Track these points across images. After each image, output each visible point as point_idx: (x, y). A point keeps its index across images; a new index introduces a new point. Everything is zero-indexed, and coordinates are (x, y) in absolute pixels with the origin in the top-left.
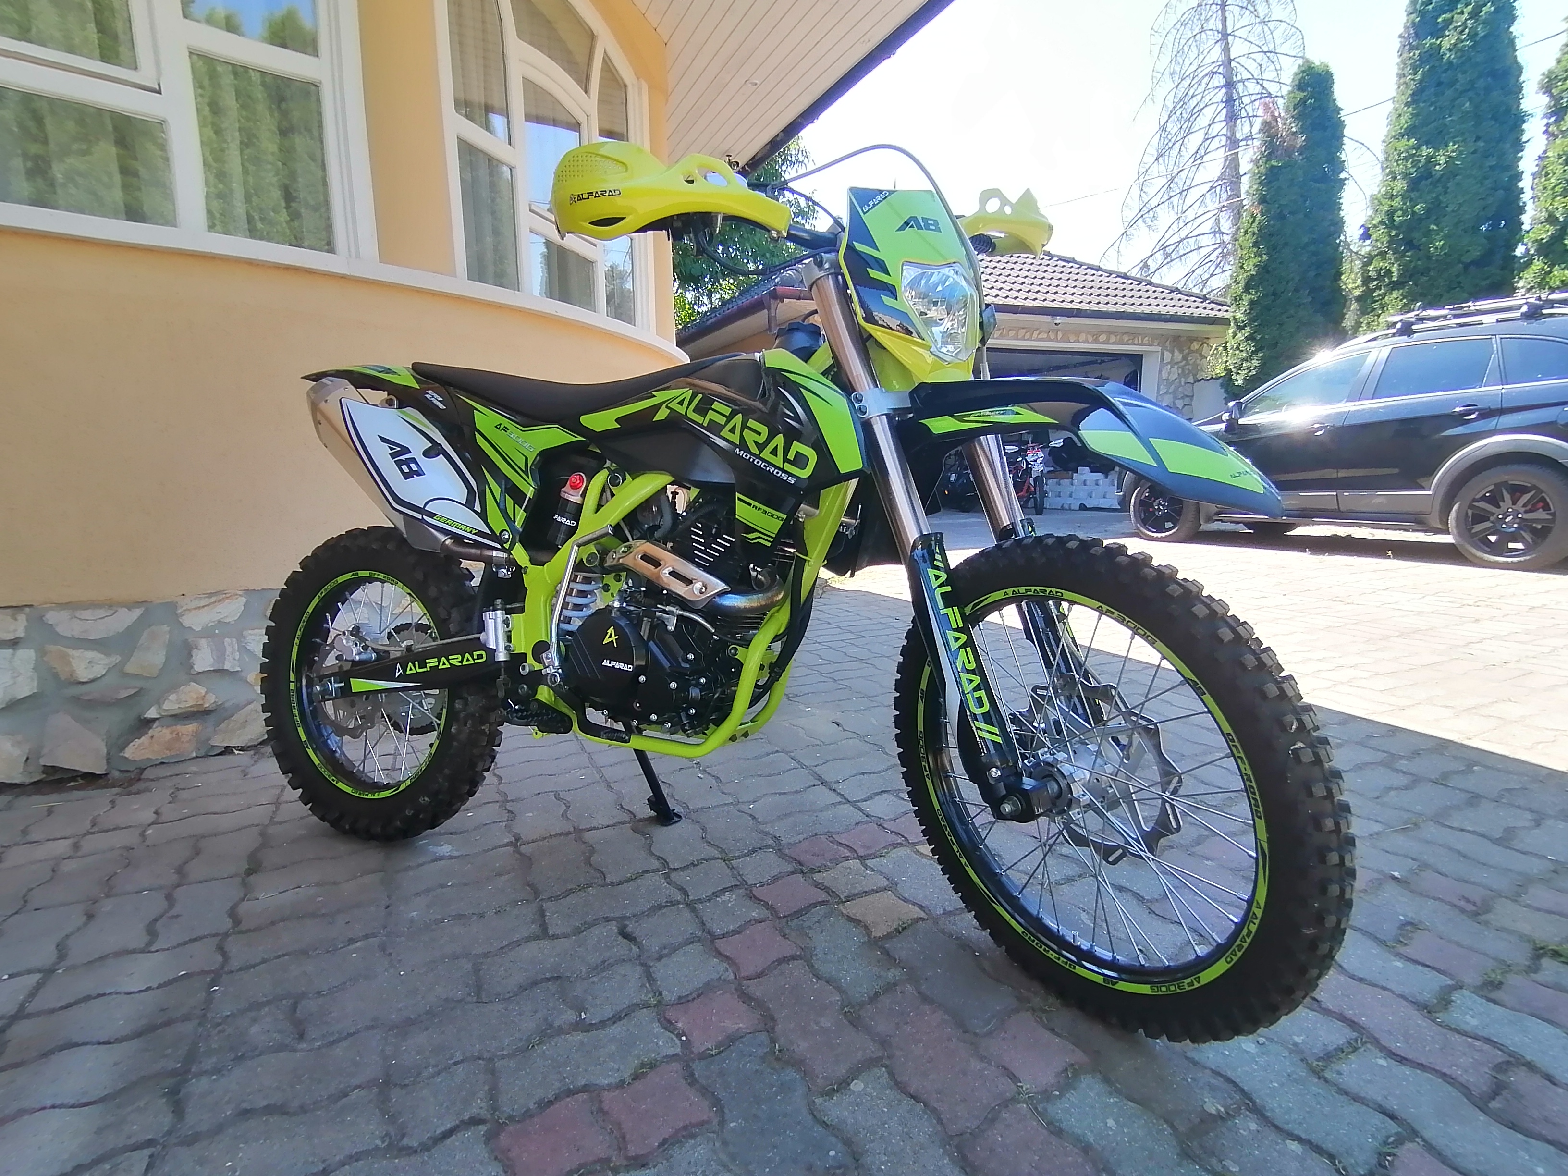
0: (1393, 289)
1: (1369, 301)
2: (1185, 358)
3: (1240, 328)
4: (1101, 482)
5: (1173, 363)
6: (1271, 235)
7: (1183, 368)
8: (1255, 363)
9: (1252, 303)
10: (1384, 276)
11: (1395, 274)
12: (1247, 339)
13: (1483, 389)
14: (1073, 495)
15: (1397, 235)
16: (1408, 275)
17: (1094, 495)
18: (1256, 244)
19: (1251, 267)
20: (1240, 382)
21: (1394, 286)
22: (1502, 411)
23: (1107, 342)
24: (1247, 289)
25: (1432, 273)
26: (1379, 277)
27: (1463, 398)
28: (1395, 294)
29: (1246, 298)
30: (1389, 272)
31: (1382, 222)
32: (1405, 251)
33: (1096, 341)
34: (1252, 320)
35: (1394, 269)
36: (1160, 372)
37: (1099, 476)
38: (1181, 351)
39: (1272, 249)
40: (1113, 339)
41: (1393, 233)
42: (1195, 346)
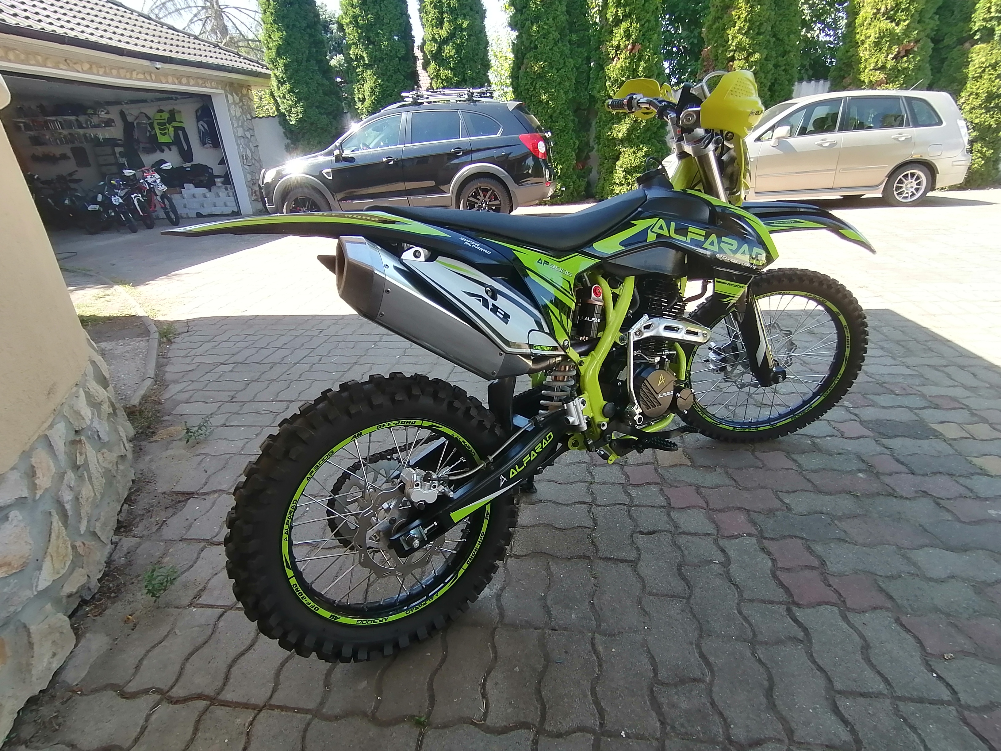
0: (366, 69)
1: (354, 74)
2: (241, 100)
3: (282, 83)
4: (208, 195)
5: (236, 104)
6: (283, 17)
7: (241, 107)
8: (300, 109)
9: (285, 65)
10: (360, 59)
11: (366, 59)
12: (289, 91)
13: (461, 139)
14: (187, 206)
15: (362, 33)
16: (373, 60)
17: (205, 205)
18: (274, 21)
19: (277, 38)
20: (293, 123)
21: (367, 67)
22: (472, 151)
23: (188, 84)
24: (279, 54)
25: (385, 61)
26: (356, 59)
27: (453, 144)
28: (369, 72)
29: (281, 62)
30: (362, 57)
31: (351, 22)
32: (369, 45)
33: (180, 83)
34: (289, 79)
35: (365, 55)
36: (229, 110)
37: (203, 190)
38: (237, 95)
39: (287, 27)
40: (192, 82)
41: (359, 31)
42: (244, 91)
